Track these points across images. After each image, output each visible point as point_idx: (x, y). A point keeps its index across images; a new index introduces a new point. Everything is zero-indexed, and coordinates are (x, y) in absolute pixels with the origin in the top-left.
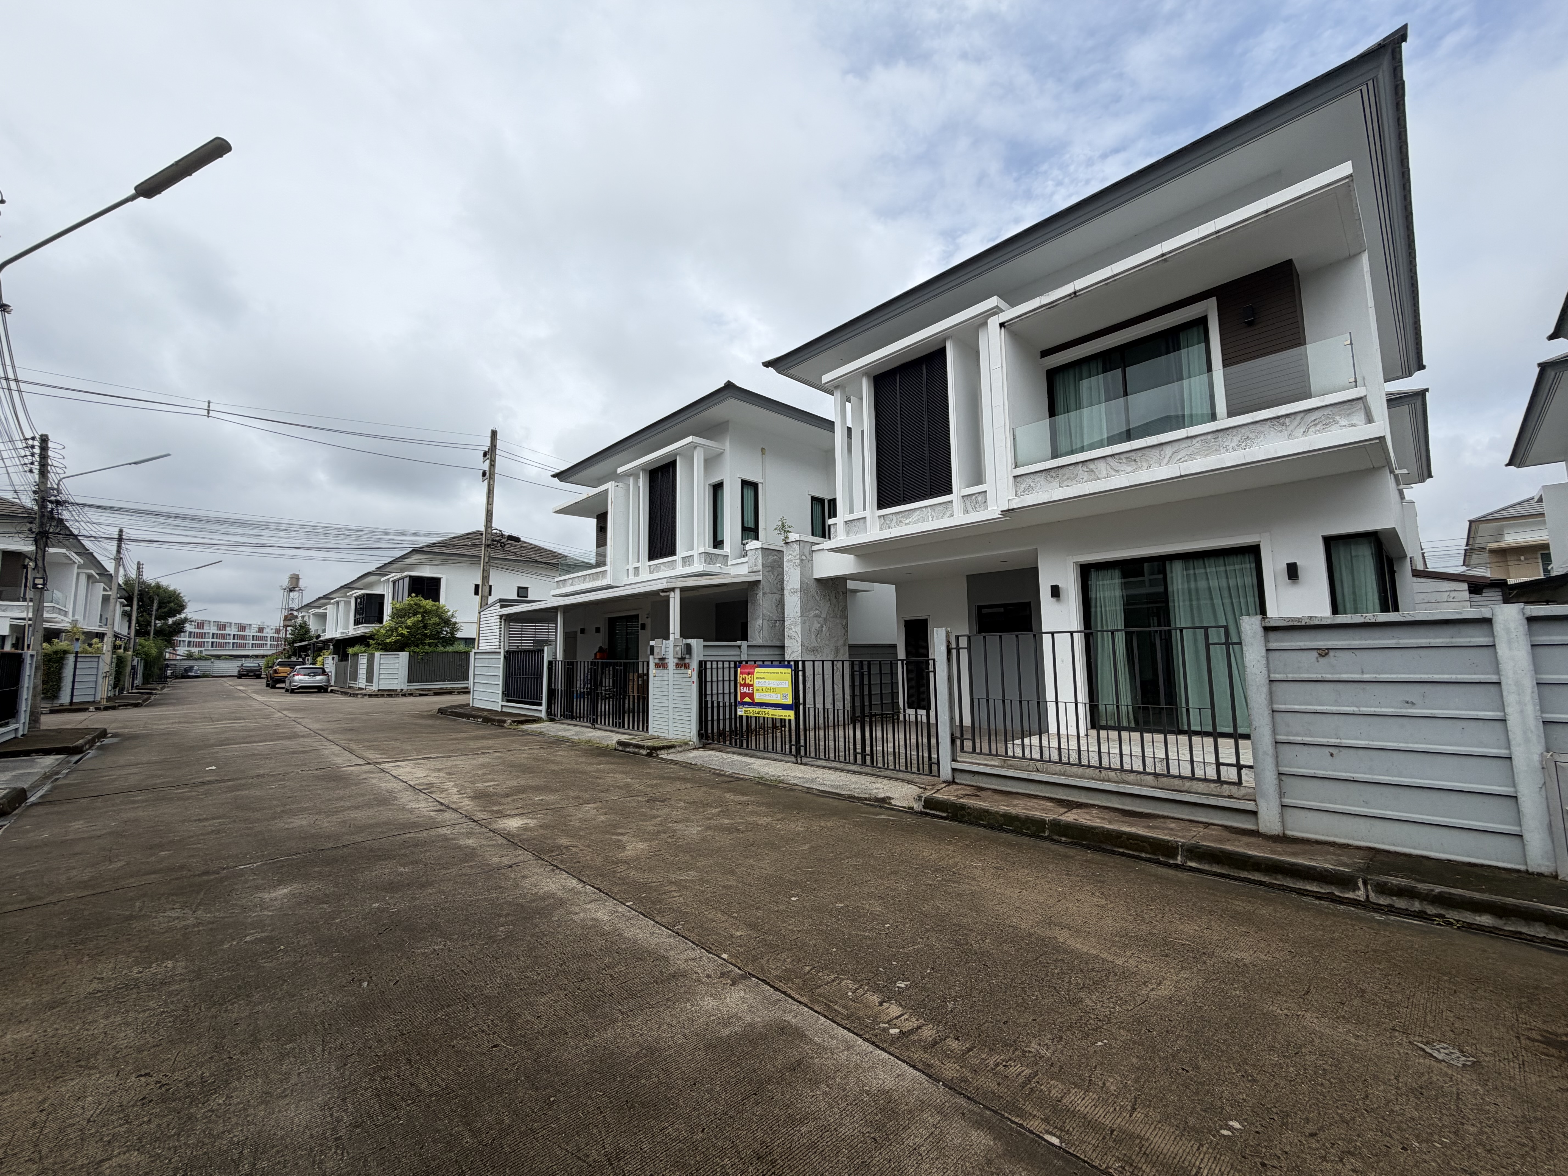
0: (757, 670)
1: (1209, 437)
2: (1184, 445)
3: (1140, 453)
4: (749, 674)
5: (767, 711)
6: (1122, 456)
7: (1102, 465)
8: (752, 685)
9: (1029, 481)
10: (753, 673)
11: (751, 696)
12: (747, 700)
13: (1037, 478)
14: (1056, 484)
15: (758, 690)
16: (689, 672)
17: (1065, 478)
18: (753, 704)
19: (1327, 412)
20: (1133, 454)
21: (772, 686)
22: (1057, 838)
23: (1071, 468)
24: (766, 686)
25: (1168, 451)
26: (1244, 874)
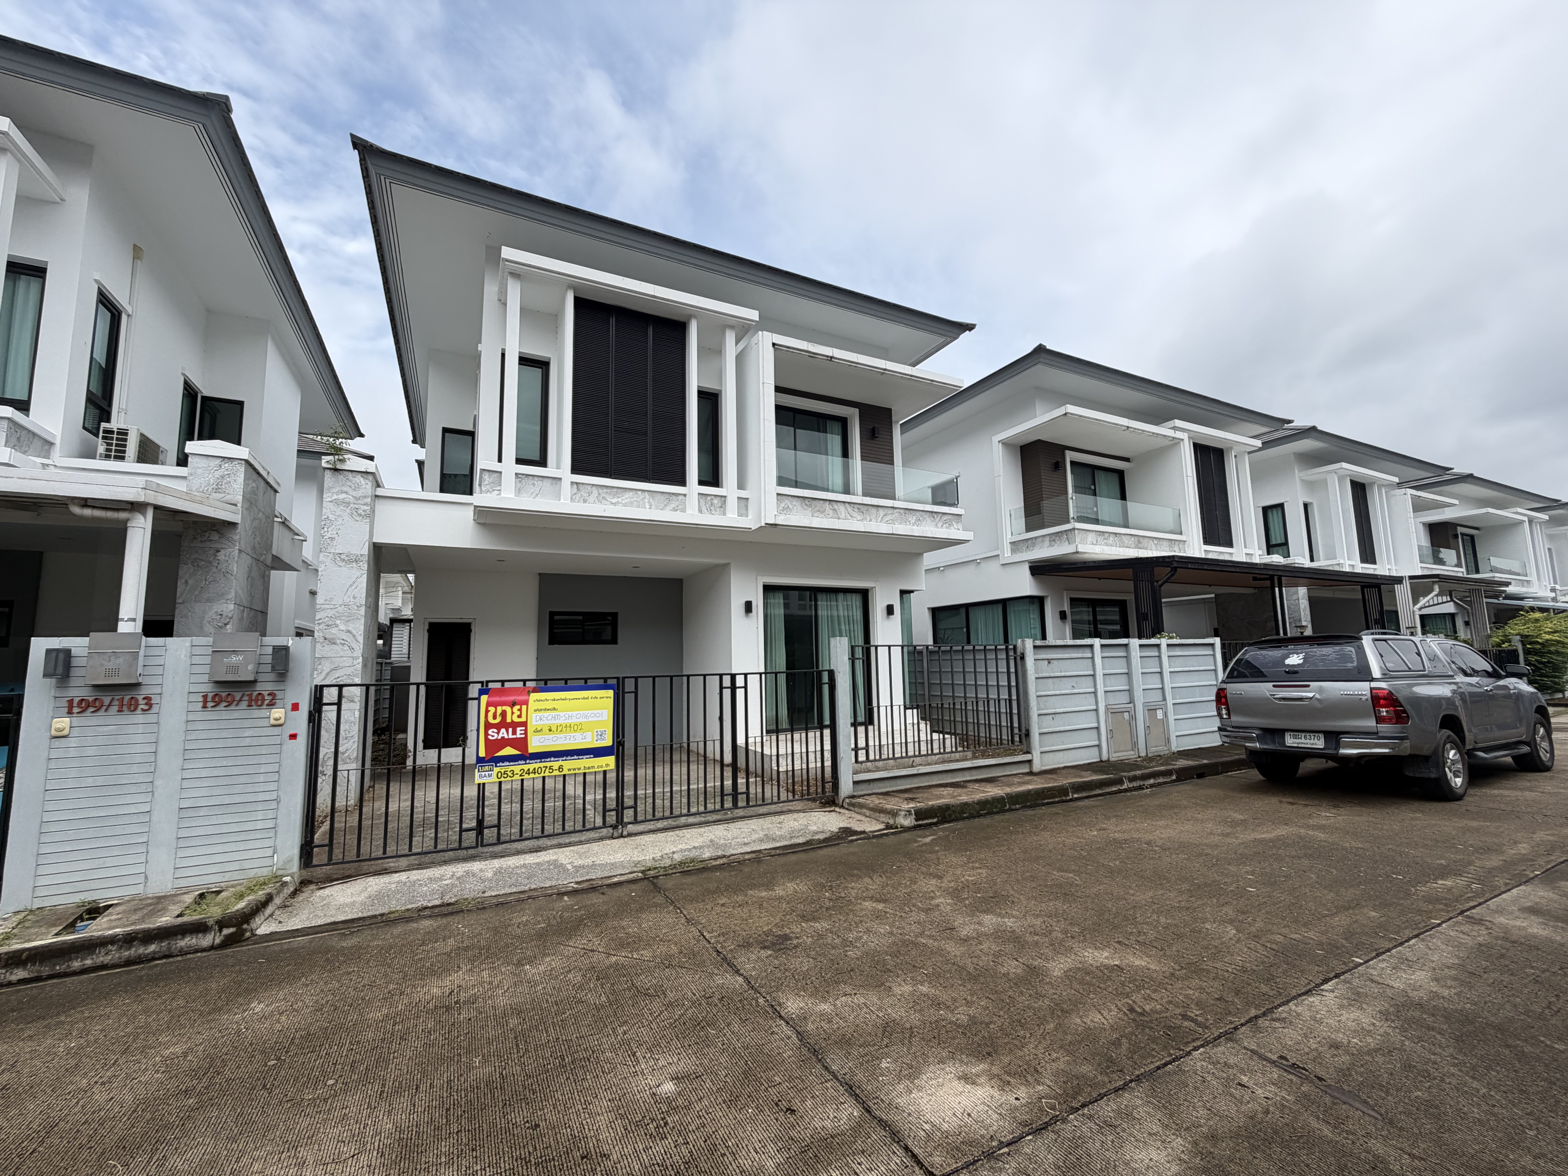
0: (534, 696)
1: (902, 511)
2: (890, 511)
3: (865, 508)
4: (513, 705)
5: (556, 765)
6: (856, 506)
7: (841, 507)
8: (524, 724)
9: (787, 502)
10: (526, 703)
11: (521, 744)
12: (508, 751)
13: (795, 502)
14: (809, 512)
15: (536, 731)
16: (277, 713)
17: (816, 509)
18: (525, 757)
19: (950, 517)
20: (861, 507)
21: (574, 721)
22: (1013, 807)
23: (822, 502)
24: (558, 722)
25: (882, 512)
26: (1094, 793)
